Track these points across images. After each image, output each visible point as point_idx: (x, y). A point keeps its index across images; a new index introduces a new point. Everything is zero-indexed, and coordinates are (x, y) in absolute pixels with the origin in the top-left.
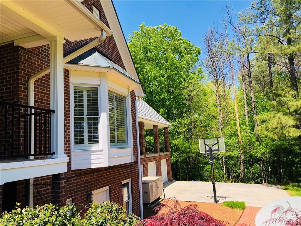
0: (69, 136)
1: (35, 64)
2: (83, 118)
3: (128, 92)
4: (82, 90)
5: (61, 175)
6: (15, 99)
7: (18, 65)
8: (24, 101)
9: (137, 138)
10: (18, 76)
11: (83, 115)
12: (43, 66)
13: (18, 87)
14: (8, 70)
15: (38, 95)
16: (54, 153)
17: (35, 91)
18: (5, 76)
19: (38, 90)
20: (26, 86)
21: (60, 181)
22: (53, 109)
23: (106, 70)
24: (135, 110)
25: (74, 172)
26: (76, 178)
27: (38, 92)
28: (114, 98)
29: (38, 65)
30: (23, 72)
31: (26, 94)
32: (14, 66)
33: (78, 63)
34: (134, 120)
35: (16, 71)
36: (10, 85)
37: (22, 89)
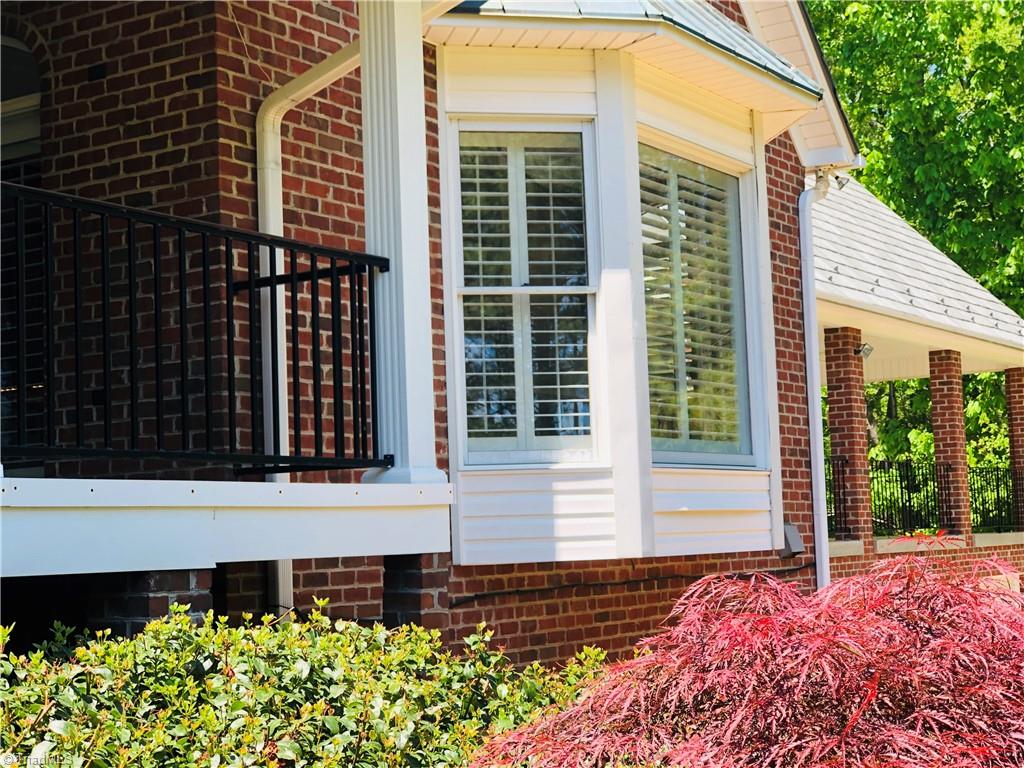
0: (443, 393)
1: (281, 29)
2: (509, 298)
3: (753, 150)
4: (499, 149)
5: (423, 561)
6: (204, 209)
7: (212, 42)
8: (240, 216)
9: (807, 422)
10: (213, 96)
11: (508, 283)
12: (317, 34)
13: (214, 149)
14: (168, 70)
15: (297, 184)
16: (390, 461)
17: (285, 164)
18: (153, 100)
19: (296, 159)
20: (248, 141)
21: (423, 591)
22: (379, 255)
23: (627, 35)
24: (798, 253)
25: (468, 579)
26: (477, 607)
27: (299, 168)
28: (672, 188)
29: (295, 33)
30: (231, 74)
31: (248, 180)
32: (191, 47)
33: (482, 7)
34: (791, 314)
35: (201, 71)
36: (178, 138)
37: (231, 157)
